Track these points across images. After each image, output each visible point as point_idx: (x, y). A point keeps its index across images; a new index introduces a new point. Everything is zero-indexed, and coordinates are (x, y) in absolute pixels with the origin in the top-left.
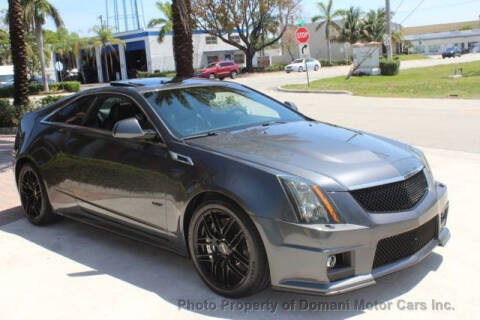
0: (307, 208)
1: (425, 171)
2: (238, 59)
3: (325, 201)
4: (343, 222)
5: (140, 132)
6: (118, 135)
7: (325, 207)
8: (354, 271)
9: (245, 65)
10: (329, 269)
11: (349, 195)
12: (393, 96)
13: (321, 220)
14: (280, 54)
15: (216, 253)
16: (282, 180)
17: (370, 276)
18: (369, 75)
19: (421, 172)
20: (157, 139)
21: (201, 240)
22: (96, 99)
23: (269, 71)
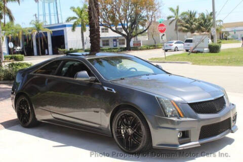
0: (169, 110)
1: (224, 97)
3: (177, 107)
4: (185, 117)
5: (88, 78)
6: (77, 79)
7: (177, 111)
8: (190, 140)
9: (125, 46)
10: (179, 138)
11: (188, 105)
12: (216, 65)
13: (175, 116)
14: (147, 39)
15: (126, 133)
16: (157, 98)
17: (198, 143)
18: (202, 52)
19: (223, 97)
20: (96, 81)
21: (119, 127)
22: (62, 62)
23: (141, 50)
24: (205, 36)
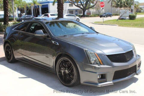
0: (93, 59)
1: (133, 50)
2: (80, 12)
3: (98, 58)
4: (104, 64)
5: (43, 34)
6: (36, 35)
7: (98, 60)
8: (106, 80)
10: (99, 79)
11: (106, 56)
13: (97, 64)
15: (65, 73)
16: (85, 51)
17: (112, 82)
18: (125, 19)
21: (60, 69)
24: (127, 10)
